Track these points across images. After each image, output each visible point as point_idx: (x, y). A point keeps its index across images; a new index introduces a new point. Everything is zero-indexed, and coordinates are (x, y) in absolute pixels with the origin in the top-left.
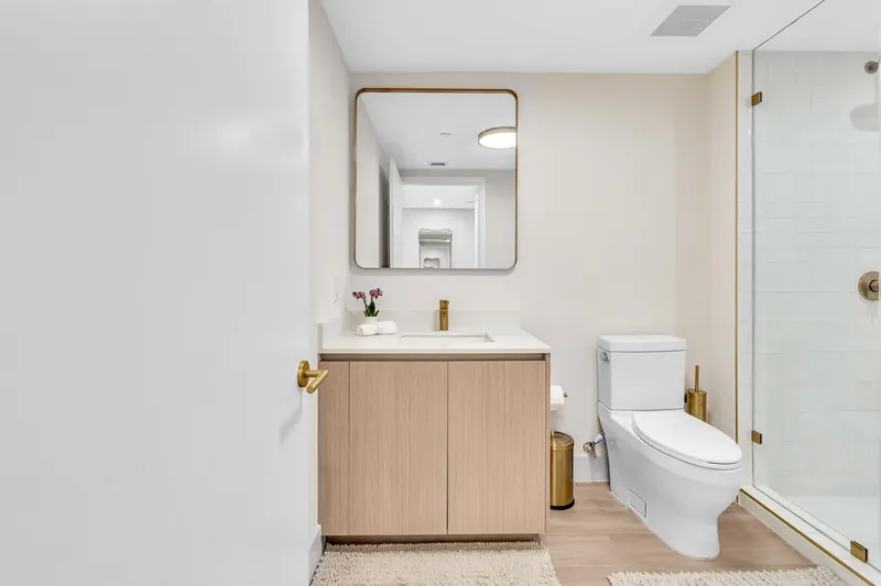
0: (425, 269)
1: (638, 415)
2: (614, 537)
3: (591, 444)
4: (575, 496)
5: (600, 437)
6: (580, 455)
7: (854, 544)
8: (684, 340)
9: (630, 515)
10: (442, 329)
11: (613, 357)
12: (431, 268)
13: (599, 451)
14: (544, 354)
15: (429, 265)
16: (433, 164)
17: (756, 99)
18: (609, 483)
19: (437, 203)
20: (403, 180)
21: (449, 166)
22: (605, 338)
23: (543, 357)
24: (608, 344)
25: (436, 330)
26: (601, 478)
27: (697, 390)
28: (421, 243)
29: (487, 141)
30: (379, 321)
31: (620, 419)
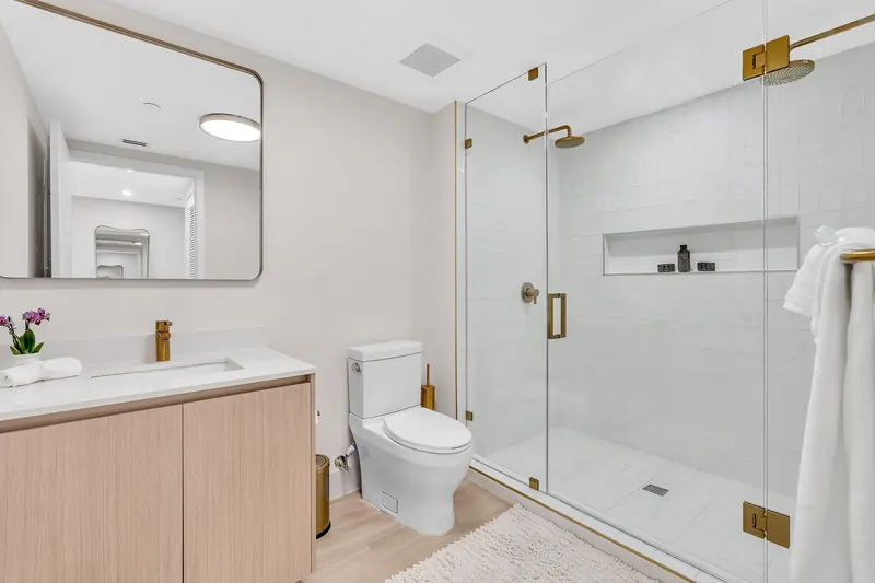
0: (99, 279)
1: (388, 419)
2: (373, 545)
3: (343, 458)
4: (332, 519)
5: (352, 448)
6: (334, 470)
7: (531, 479)
8: (420, 344)
9: (383, 517)
10: (159, 359)
11: (365, 368)
12: (109, 278)
13: (350, 462)
14: (307, 376)
15: (103, 274)
16: (125, 141)
17: (468, 143)
18: (360, 491)
19: (127, 194)
20: (71, 155)
21: (154, 147)
22: (353, 348)
23: (306, 379)
24: (360, 354)
25: (148, 361)
26: (352, 489)
27: (428, 385)
28: (98, 246)
29: (213, 127)
30: (43, 359)
31: (373, 426)
